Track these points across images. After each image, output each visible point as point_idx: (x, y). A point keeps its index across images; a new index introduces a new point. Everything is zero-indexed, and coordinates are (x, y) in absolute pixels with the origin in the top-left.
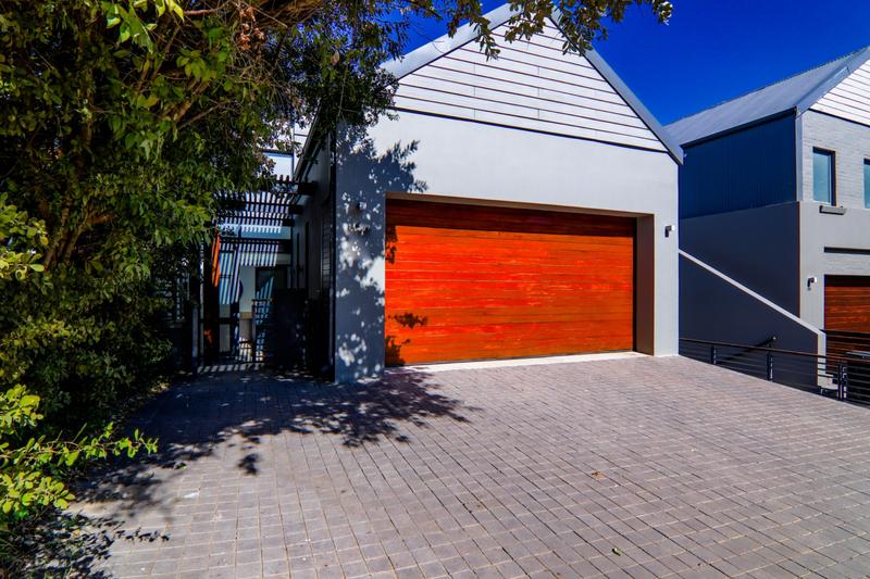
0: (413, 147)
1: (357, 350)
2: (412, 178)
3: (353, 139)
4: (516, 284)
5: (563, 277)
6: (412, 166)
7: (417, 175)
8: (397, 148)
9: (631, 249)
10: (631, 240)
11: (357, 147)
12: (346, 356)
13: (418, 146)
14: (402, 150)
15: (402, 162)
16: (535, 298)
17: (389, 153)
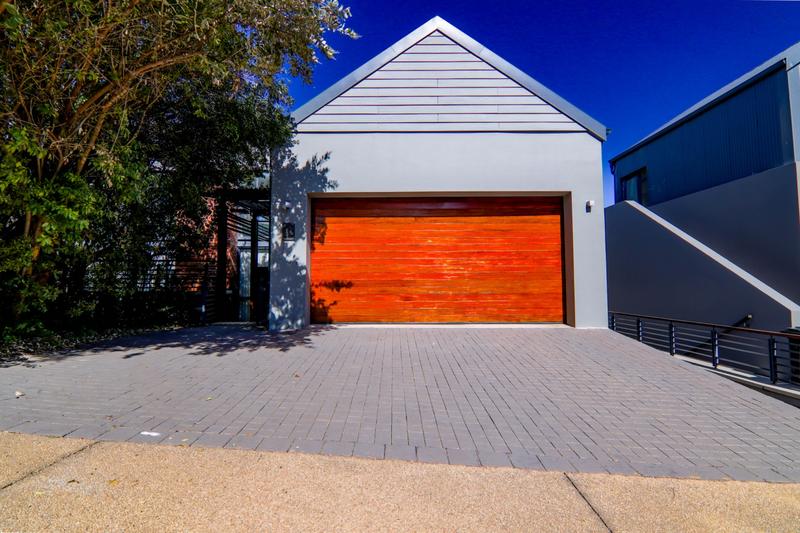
0: (326, 157)
1: (284, 307)
2: (326, 179)
3: (283, 158)
4: (432, 261)
5: (480, 254)
6: (326, 170)
7: (329, 176)
8: (314, 159)
9: (559, 226)
10: (558, 217)
11: (286, 163)
12: (276, 312)
13: (331, 156)
14: (318, 160)
15: (318, 168)
16: (452, 272)
17: (308, 163)
